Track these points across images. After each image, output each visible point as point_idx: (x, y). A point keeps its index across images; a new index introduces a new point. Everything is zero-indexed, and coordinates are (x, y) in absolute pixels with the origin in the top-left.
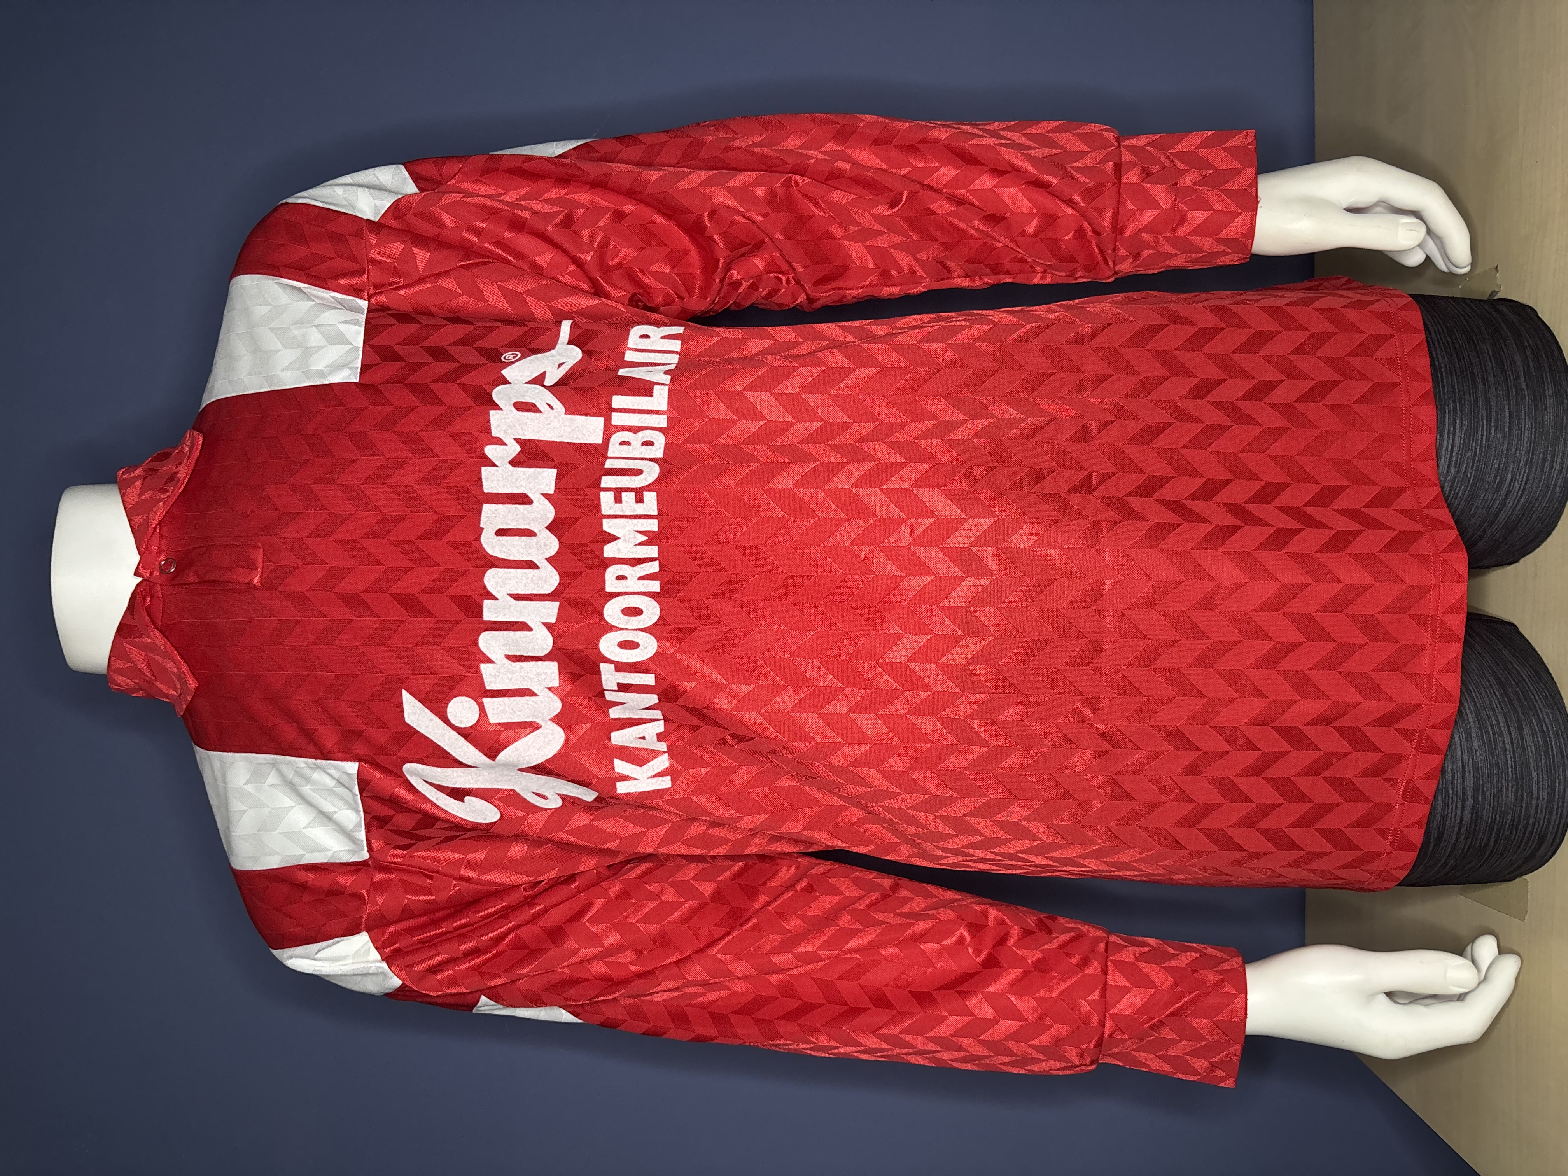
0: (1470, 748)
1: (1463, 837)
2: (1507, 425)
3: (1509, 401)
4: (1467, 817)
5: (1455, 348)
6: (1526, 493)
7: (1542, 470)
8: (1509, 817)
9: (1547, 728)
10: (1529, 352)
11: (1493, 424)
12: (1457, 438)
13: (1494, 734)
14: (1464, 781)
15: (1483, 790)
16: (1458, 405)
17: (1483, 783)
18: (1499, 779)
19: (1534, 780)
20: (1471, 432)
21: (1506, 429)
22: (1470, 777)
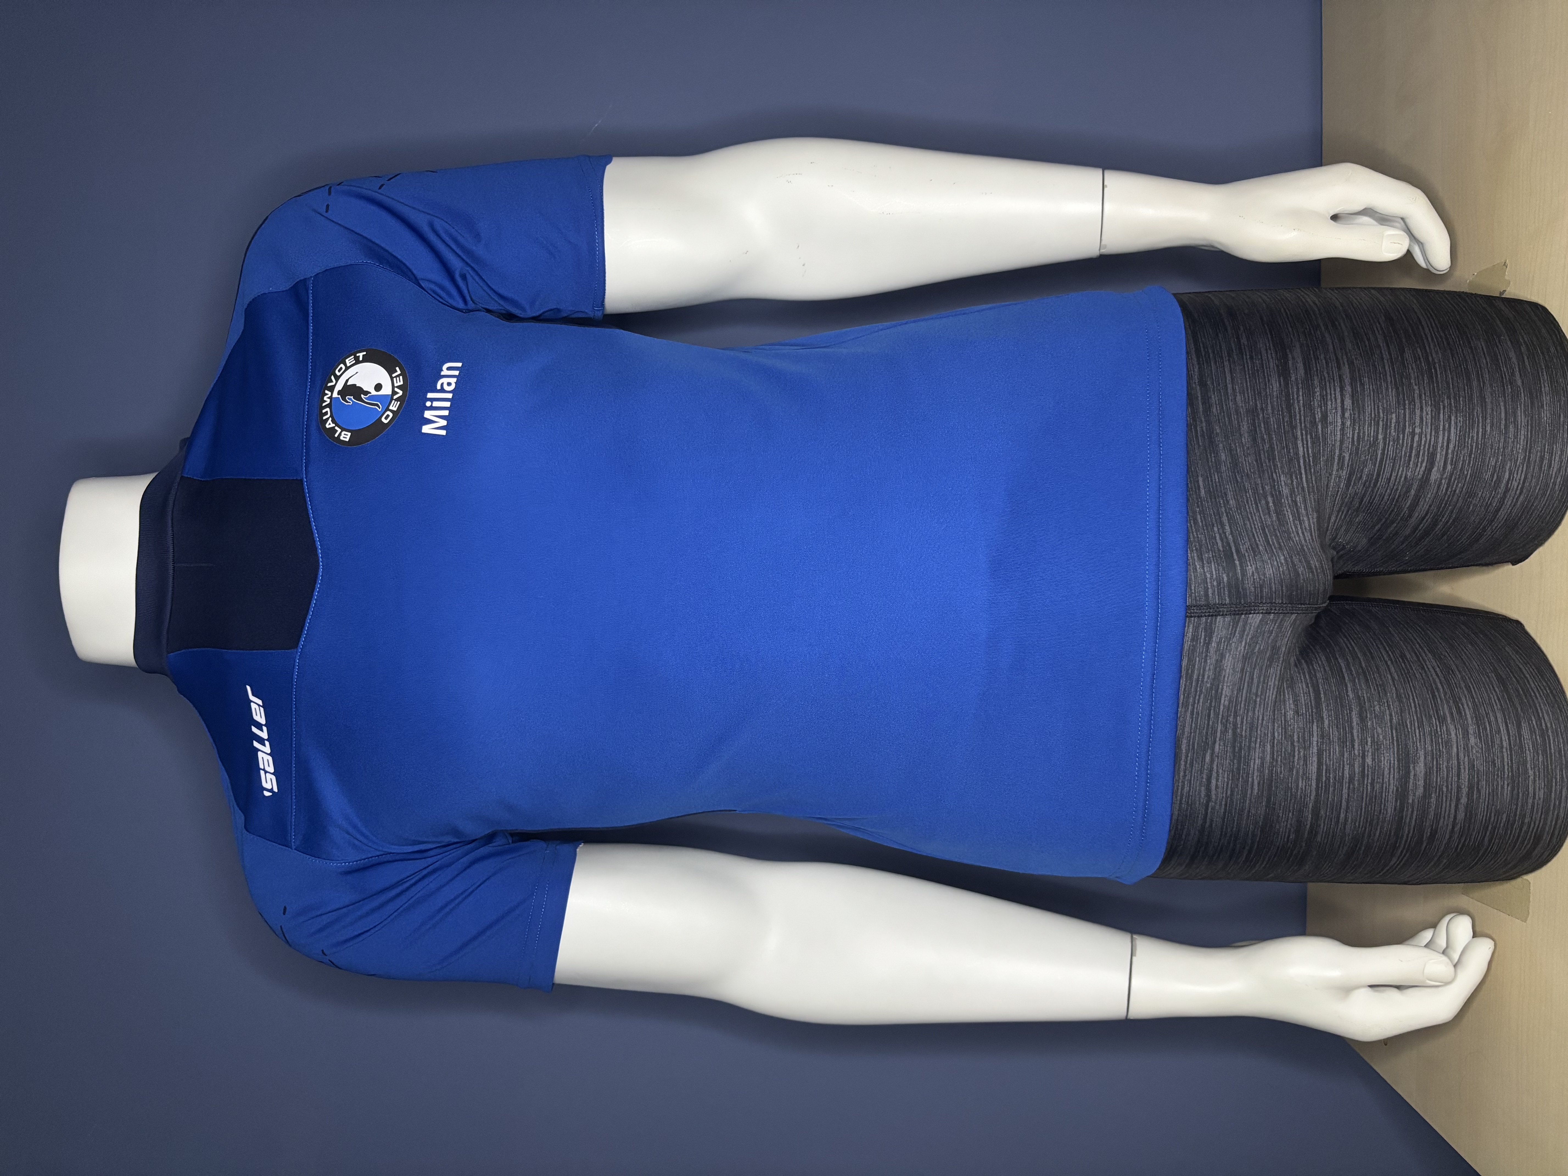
0: (1466, 745)
1: (1456, 836)
2: (1503, 422)
4: (1461, 815)
5: (1449, 344)
8: (1505, 814)
9: (1546, 726)
10: (1523, 349)
11: (1488, 421)
12: (1452, 434)
14: (1459, 779)
15: (1478, 788)
16: (1452, 401)
17: (1478, 781)
18: (1494, 777)
19: (1530, 779)
20: (1466, 429)
21: (1503, 427)
22: (1465, 775)
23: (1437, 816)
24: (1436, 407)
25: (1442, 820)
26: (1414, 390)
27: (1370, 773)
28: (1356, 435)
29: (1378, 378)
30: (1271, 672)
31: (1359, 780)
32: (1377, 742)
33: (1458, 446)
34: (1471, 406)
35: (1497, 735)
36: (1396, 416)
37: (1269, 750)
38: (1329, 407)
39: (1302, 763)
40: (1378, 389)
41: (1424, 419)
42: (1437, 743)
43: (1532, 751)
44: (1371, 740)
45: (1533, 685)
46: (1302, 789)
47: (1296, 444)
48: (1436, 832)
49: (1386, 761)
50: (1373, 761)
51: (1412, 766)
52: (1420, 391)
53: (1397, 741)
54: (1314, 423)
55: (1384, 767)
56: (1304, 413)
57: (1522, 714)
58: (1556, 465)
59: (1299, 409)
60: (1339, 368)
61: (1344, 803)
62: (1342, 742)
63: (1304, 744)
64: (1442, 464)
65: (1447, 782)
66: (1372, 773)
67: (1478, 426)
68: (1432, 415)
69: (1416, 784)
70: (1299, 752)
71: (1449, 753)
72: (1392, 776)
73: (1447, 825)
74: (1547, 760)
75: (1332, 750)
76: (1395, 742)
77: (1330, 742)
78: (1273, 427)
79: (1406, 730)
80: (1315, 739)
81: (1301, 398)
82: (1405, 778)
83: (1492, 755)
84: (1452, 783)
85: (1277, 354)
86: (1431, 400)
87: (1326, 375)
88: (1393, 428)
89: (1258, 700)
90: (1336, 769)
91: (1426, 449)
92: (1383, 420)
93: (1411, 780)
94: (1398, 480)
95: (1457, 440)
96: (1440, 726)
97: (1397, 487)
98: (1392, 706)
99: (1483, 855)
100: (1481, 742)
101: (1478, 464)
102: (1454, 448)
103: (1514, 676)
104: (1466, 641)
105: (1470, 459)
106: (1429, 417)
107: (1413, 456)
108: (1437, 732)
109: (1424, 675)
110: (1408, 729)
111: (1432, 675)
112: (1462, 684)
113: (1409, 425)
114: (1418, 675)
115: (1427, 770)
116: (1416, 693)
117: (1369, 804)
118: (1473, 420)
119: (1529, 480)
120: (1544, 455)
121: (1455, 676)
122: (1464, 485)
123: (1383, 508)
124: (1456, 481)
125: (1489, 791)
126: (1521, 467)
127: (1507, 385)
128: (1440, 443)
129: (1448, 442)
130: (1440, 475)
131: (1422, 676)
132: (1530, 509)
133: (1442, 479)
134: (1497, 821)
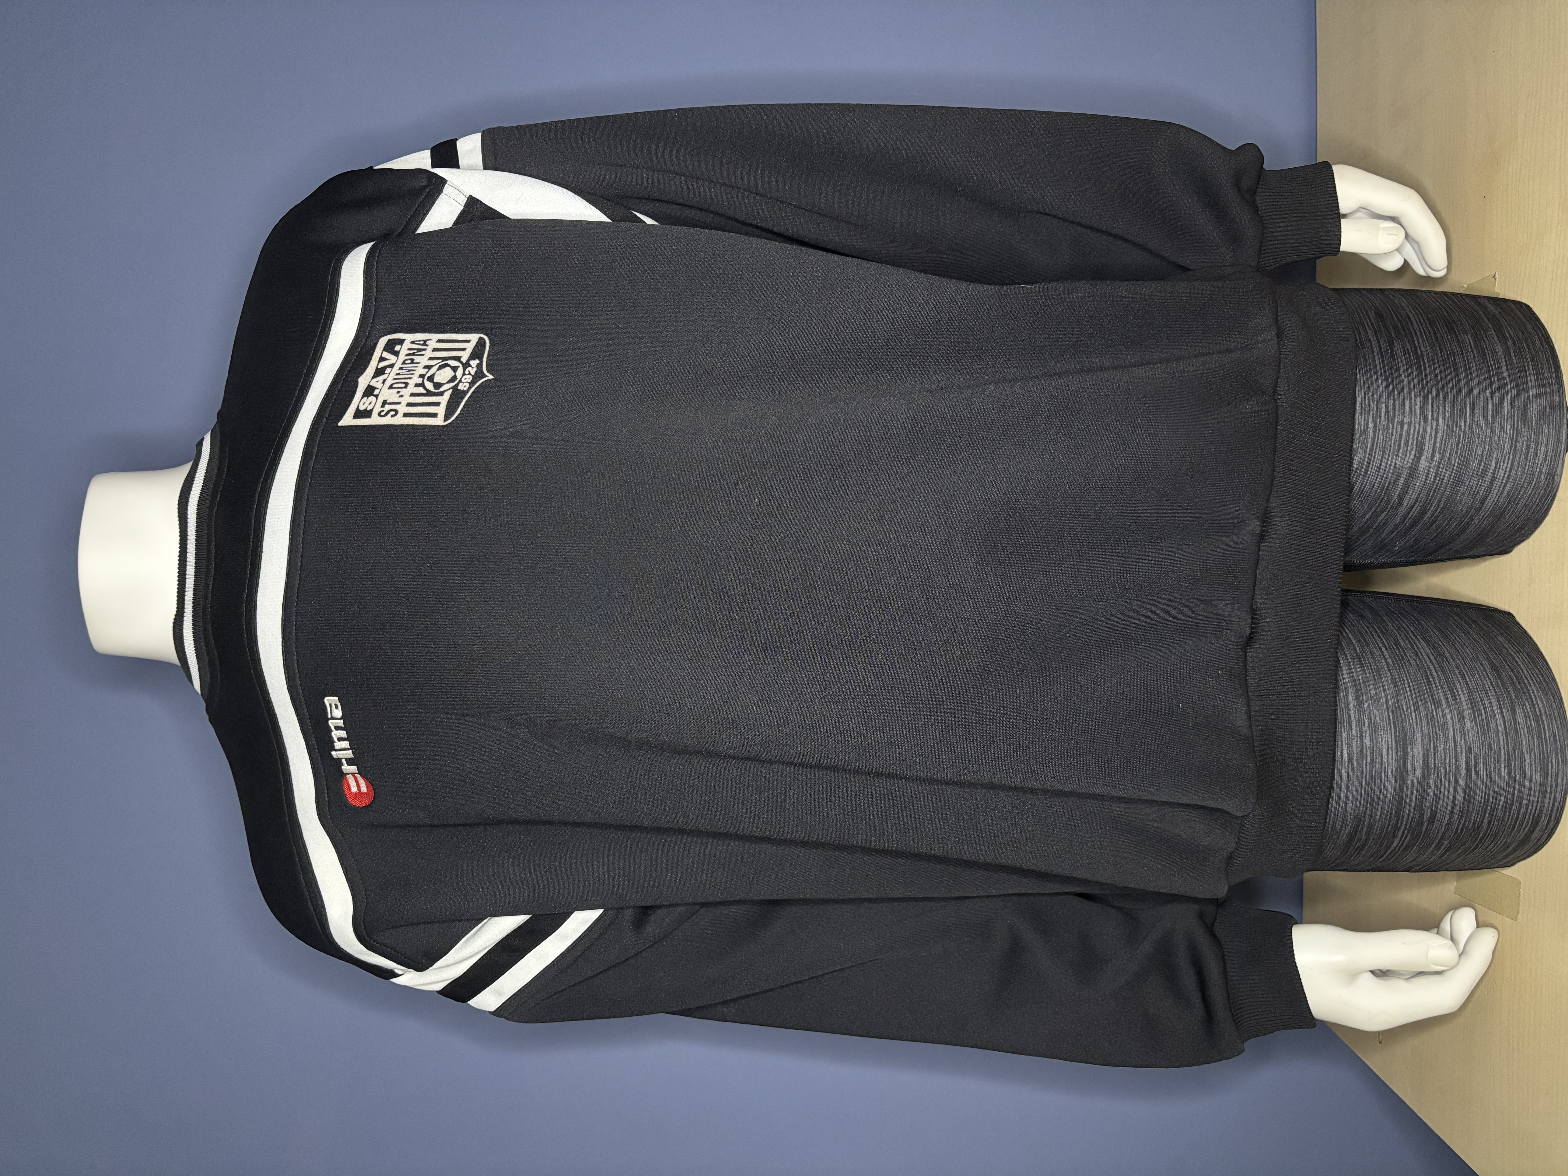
0: (1463, 729)
1: (1456, 817)
2: (1490, 413)
3: (1492, 389)
4: (1460, 797)
5: (1437, 338)
6: (1511, 480)
7: (1526, 458)
8: (1502, 798)
9: (1540, 712)
10: (1508, 343)
11: (1476, 411)
12: (1440, 424)
13: (1486, 715)
14: (1456, 761)
15: (1475, 770)
16: (1441, 392)
17: (1476, 763)
18: (1491, 760)
19: (1526, 762)
20: (1454, 419)
21: (1489, 417)
22: (1462, 757)
23: (1436, 797)
24: (1425, 397)
25: (1441, 801)
26: (1403, 381)
27: (1368, 753)
29: (1368, 370)
32: (1374, 724)
33: (1446, 434)
34: (1459, 397)
35: (1493, 720)
36: (1386, 406)
40: (1368, 380)
41: (1413, 409)
42: (1434, 727)
43: (1527, 736)
44: (1368, 722)
49: (1384, 742)
50: (1371, 742)
51: (1409, 748)
52: (1409, 383)
53: (1394, 723)
55: (1382, 749)
57: (1516, 700)
64: (1431, 453)
65: (1445, 764)
66: (1370, 753)
67: (1465, 416)
68: (1420, 405)
69: (1415, 765)
71: (1446, 737)
72: (1390, 757)
73: (1447, 807)
74: (1542, 745)
76: (1392, 725)
79: (1402, 713)
82: (1403, 759)
86: (1420, 392)
88: (1383, 417)
91: (1415, 438)
92: (1373, 410)
93: (1409, 761)
94: (1388, 468)
95: (1445, 429)
96: (1436, 711)
97: (1387, 476)
98: (1387, 690)
99: (1482, 838)
100: (1477, 726)
101: (1465, 454)
102: (1443, 437)
103: (1508, 665)
104: (1458, 630)
105: (1457, 449)
106: (1418, 407)
107: (1402, 445)
108: (1433, 716)
109: (1418, 662)
110: (1404, 712)
111: (1426, 662)
112: (1457, 672)
113: (1399, 415)
114: (1412, 662)
115: (1424, 752)
116: (1410, 677)
117: (1369, 783)
118: (1460, 410)
119: (1516, 468)
120: (1530, 445)
121: (1449, 663)
122: (1451, 474)
123: (1374, 496)
124: (1444, 470)
125: (1486, 773)
126: (1507, 458)
127: (1494, 378)
128: (1429, 431)
129: (1437, 431)
130: (1428, 465)
131: (1416, 663)
132: (1517, 497)
133: (1430, 467)
134: (1495, 804)
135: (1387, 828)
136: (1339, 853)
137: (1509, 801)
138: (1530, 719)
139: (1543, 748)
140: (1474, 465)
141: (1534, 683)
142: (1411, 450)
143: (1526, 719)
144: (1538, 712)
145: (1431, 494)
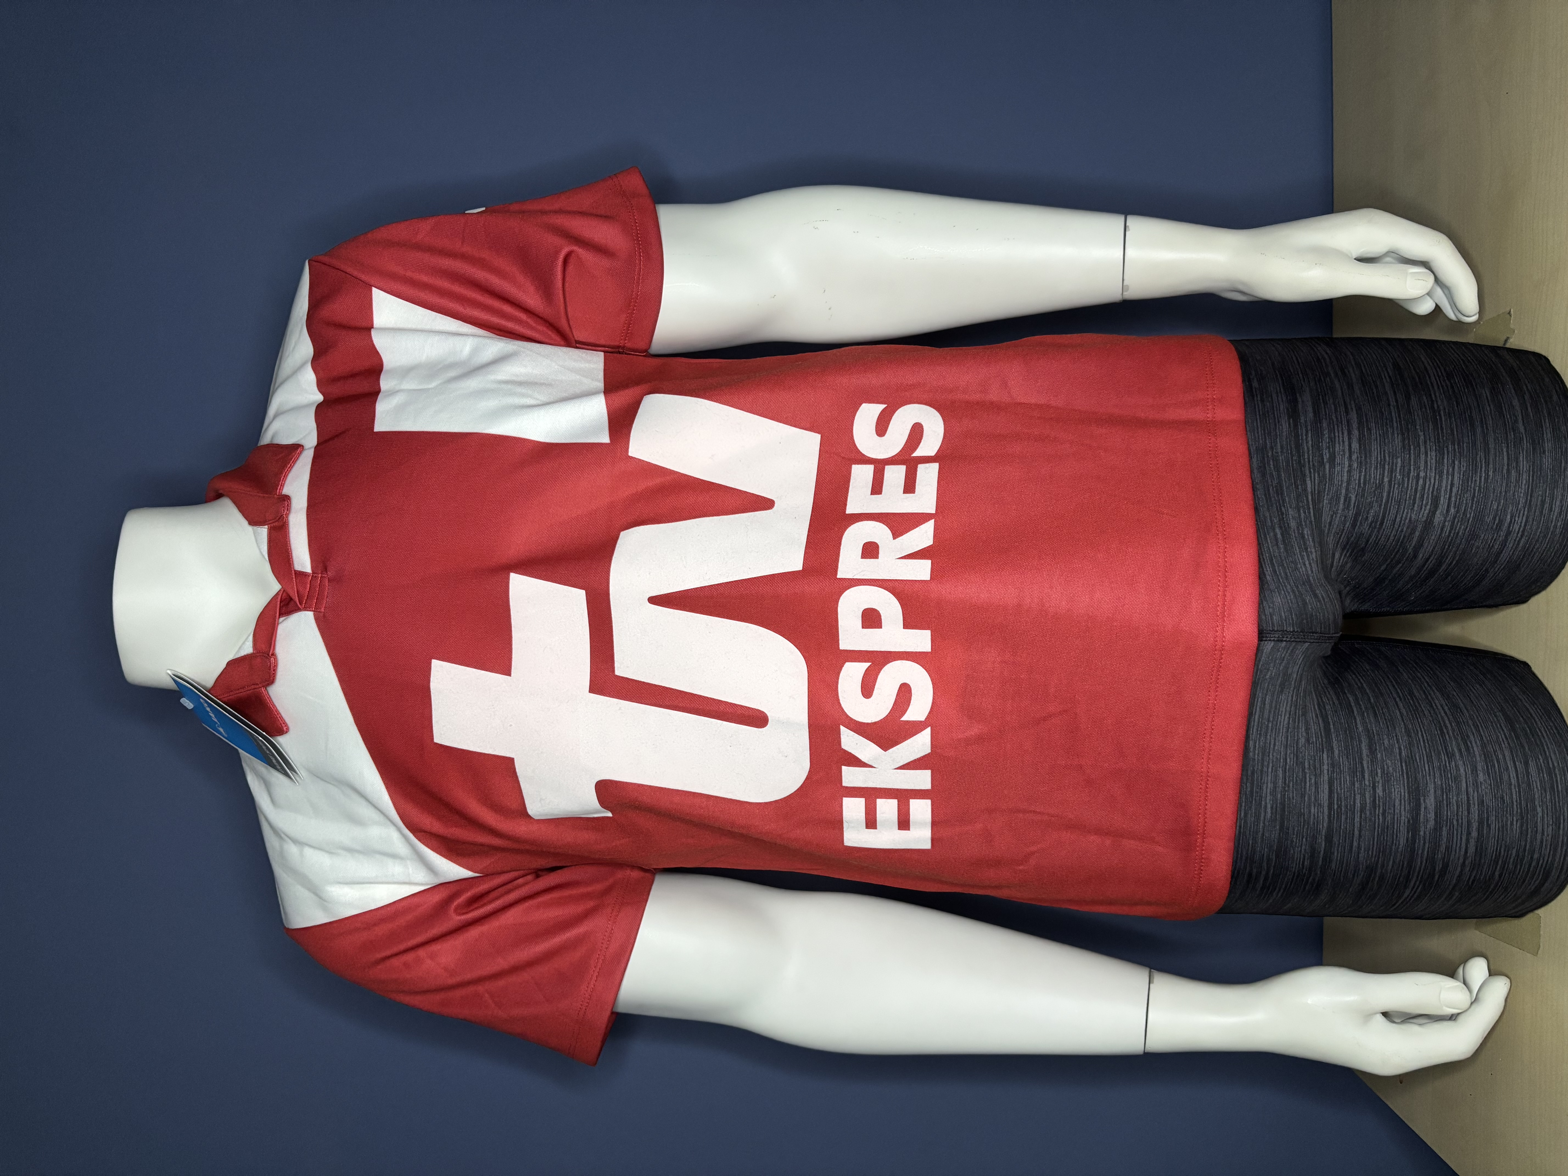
9: (1553, 765)
22: (1475, 809)
24: (1440, 452)
25: (1453, 853)
26: (1419, 435)
27: (1381, 804)
28: (1362, 477)
29: (1385, 424)
30: (1283, 698)
31: (1370, 810)
32: (1387, 774)
33: (1462, 489)
34: (1474, 451)
35: (1505, 772)
36: (1401, 461)
37: (1281, 776)
38: (1337, 449)
39: (1313, 790)
40: (1384, 435)
41: (1429, 464)
42: (1447, 778)
43: (1540, 789)
44: (1381, 772)
45: (1540, 725)
46: (1314, 815)
47: (1305, 481)
48: (1448, 866)
49: (1396, 792)
50: (1383, 792)
51: (1422, 798)
52: (1425, 437)
53: (1407, 773)
54: (1322, 463)
55: (1395, 799)
56: (1313, 453)
57: (1529, 752)
58: (1556, 511)
59: (1308, 448)
60: (1347, 413)
61: (1356, 832)
62: (1353, 773)
63: (1315, 771)
66: (1383, 804)
67: (1481, 470)
70: (1310, 779)
71: (1459, 788)
72: (1403, 808)
73: (1459, 859)
74: (1555, 798)
75: (1342, 779)
76: (1405, 775)
77: (1341, 771)
78: (1281, 464)
79: (1415, 763)
80: (1326, 767)
81: (1309, 439)
83: (1501, 791)
84: (1462, 817)
85: (1287, 398)
86: (1436, 446)
87: (1335, 420)
88: (1398, 472)
89: (1270, 725)
90: (1347, 797)
92: (1389, 464)
93: (1422, 812)
94: (1403, 522)
95: (1461, 483)
96: (1449, 763)
97: (1403, 529)
98: (1400, 740)
99: (1493, 890)
100: (1490, 778)
101: (1480, 508)
102: (1458, 491)
103: (1522, 717)
104: (1474, 681)
105: (1472, 504)
106: (1434, 461)
107: (1417, 499)
108: (1446, 767)
109: (1432, 712)
110: (1417, 763)
111: (1440, 713)
112: (1470, 722)
113: (1414, 469)
114: (1426, 712)
115: (1437, 804)
116: (1424, 728)
117: (1381, 833)
118: (1476, 466)
119: (1531, 523)
120: (1545, 500)
121: (1463, 714)
122: (1467, 528)
123: (1389, 548)
124: (1459, 524)
125: (1499, 826)
126: (1522, 512)
127: (1510, 432)
128: (1444, 485)
129: (1452, 485)
130: (1443, 519)
131: (1430, 713)
132: (1531, 551)
133: (1445, 522)
134: (1507, 856)
135: (1399, 878)
136: (1351, 902)
137: (1521, 854)
138: (1542, 771)
139: (1555, 801)
140: (1488, 520)
141: (1547, 734)
142: (1427, 504)
143: (1539, 772)
144: (1551, 766)
145: (1447, 547)
